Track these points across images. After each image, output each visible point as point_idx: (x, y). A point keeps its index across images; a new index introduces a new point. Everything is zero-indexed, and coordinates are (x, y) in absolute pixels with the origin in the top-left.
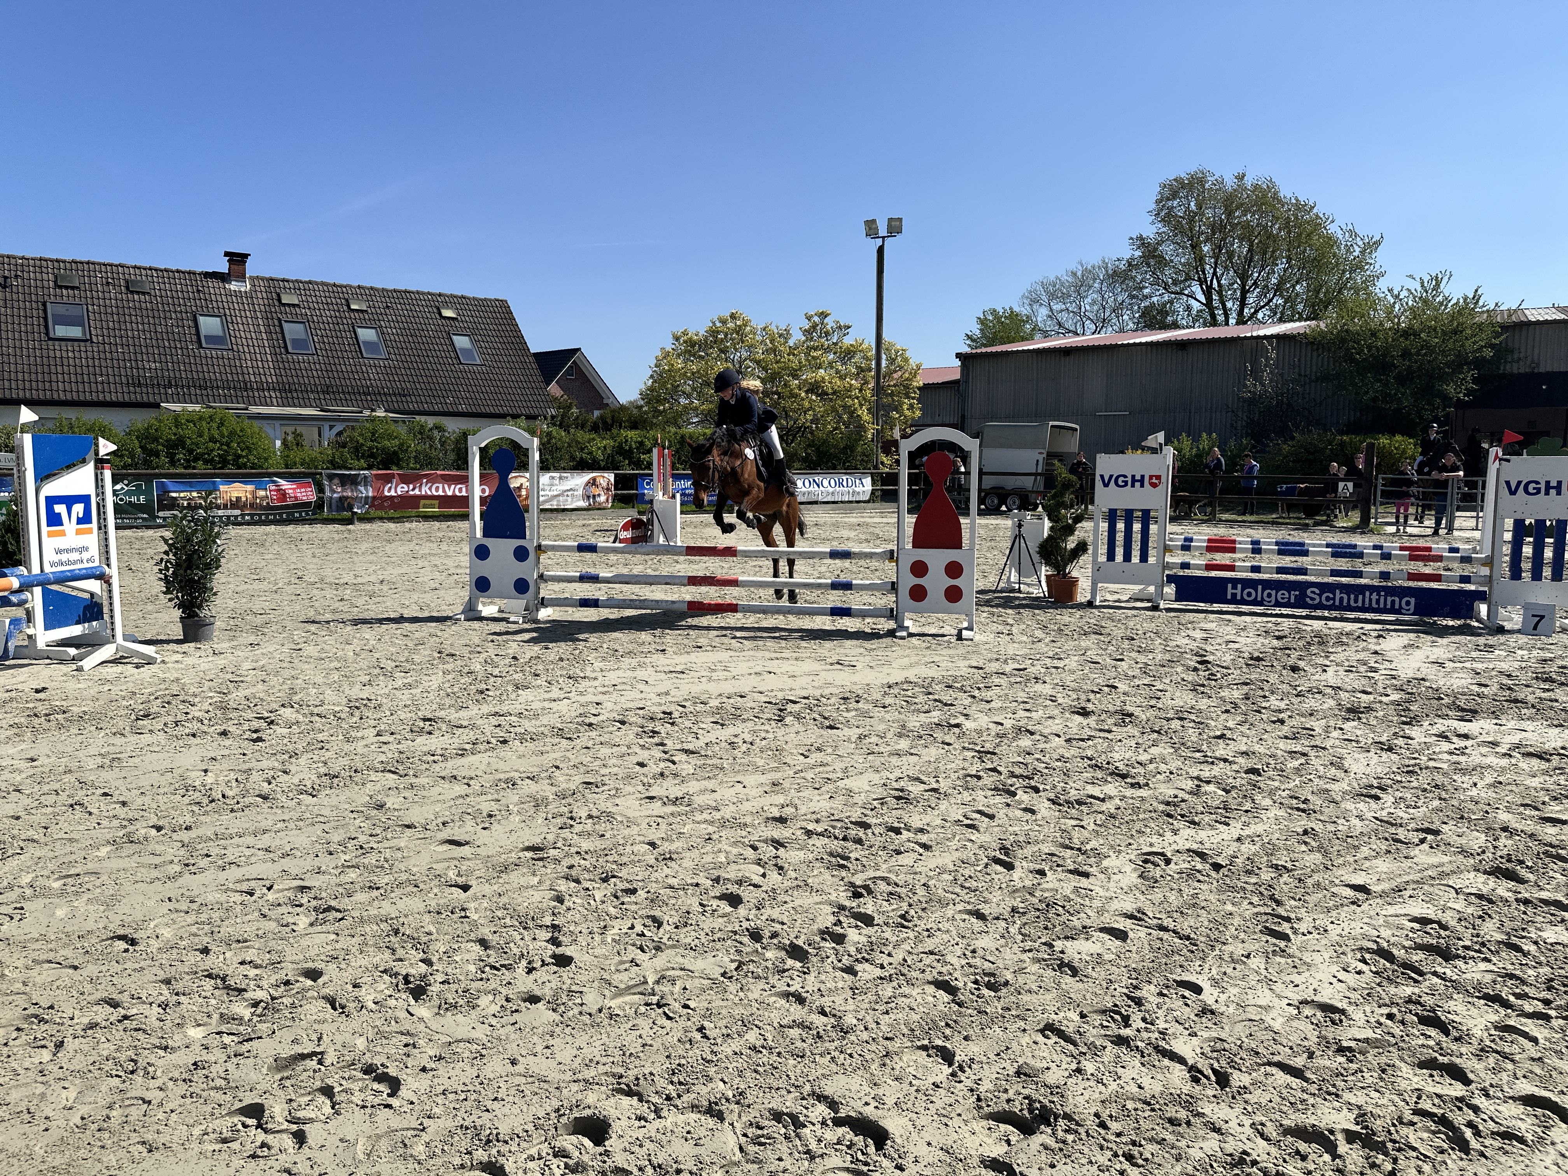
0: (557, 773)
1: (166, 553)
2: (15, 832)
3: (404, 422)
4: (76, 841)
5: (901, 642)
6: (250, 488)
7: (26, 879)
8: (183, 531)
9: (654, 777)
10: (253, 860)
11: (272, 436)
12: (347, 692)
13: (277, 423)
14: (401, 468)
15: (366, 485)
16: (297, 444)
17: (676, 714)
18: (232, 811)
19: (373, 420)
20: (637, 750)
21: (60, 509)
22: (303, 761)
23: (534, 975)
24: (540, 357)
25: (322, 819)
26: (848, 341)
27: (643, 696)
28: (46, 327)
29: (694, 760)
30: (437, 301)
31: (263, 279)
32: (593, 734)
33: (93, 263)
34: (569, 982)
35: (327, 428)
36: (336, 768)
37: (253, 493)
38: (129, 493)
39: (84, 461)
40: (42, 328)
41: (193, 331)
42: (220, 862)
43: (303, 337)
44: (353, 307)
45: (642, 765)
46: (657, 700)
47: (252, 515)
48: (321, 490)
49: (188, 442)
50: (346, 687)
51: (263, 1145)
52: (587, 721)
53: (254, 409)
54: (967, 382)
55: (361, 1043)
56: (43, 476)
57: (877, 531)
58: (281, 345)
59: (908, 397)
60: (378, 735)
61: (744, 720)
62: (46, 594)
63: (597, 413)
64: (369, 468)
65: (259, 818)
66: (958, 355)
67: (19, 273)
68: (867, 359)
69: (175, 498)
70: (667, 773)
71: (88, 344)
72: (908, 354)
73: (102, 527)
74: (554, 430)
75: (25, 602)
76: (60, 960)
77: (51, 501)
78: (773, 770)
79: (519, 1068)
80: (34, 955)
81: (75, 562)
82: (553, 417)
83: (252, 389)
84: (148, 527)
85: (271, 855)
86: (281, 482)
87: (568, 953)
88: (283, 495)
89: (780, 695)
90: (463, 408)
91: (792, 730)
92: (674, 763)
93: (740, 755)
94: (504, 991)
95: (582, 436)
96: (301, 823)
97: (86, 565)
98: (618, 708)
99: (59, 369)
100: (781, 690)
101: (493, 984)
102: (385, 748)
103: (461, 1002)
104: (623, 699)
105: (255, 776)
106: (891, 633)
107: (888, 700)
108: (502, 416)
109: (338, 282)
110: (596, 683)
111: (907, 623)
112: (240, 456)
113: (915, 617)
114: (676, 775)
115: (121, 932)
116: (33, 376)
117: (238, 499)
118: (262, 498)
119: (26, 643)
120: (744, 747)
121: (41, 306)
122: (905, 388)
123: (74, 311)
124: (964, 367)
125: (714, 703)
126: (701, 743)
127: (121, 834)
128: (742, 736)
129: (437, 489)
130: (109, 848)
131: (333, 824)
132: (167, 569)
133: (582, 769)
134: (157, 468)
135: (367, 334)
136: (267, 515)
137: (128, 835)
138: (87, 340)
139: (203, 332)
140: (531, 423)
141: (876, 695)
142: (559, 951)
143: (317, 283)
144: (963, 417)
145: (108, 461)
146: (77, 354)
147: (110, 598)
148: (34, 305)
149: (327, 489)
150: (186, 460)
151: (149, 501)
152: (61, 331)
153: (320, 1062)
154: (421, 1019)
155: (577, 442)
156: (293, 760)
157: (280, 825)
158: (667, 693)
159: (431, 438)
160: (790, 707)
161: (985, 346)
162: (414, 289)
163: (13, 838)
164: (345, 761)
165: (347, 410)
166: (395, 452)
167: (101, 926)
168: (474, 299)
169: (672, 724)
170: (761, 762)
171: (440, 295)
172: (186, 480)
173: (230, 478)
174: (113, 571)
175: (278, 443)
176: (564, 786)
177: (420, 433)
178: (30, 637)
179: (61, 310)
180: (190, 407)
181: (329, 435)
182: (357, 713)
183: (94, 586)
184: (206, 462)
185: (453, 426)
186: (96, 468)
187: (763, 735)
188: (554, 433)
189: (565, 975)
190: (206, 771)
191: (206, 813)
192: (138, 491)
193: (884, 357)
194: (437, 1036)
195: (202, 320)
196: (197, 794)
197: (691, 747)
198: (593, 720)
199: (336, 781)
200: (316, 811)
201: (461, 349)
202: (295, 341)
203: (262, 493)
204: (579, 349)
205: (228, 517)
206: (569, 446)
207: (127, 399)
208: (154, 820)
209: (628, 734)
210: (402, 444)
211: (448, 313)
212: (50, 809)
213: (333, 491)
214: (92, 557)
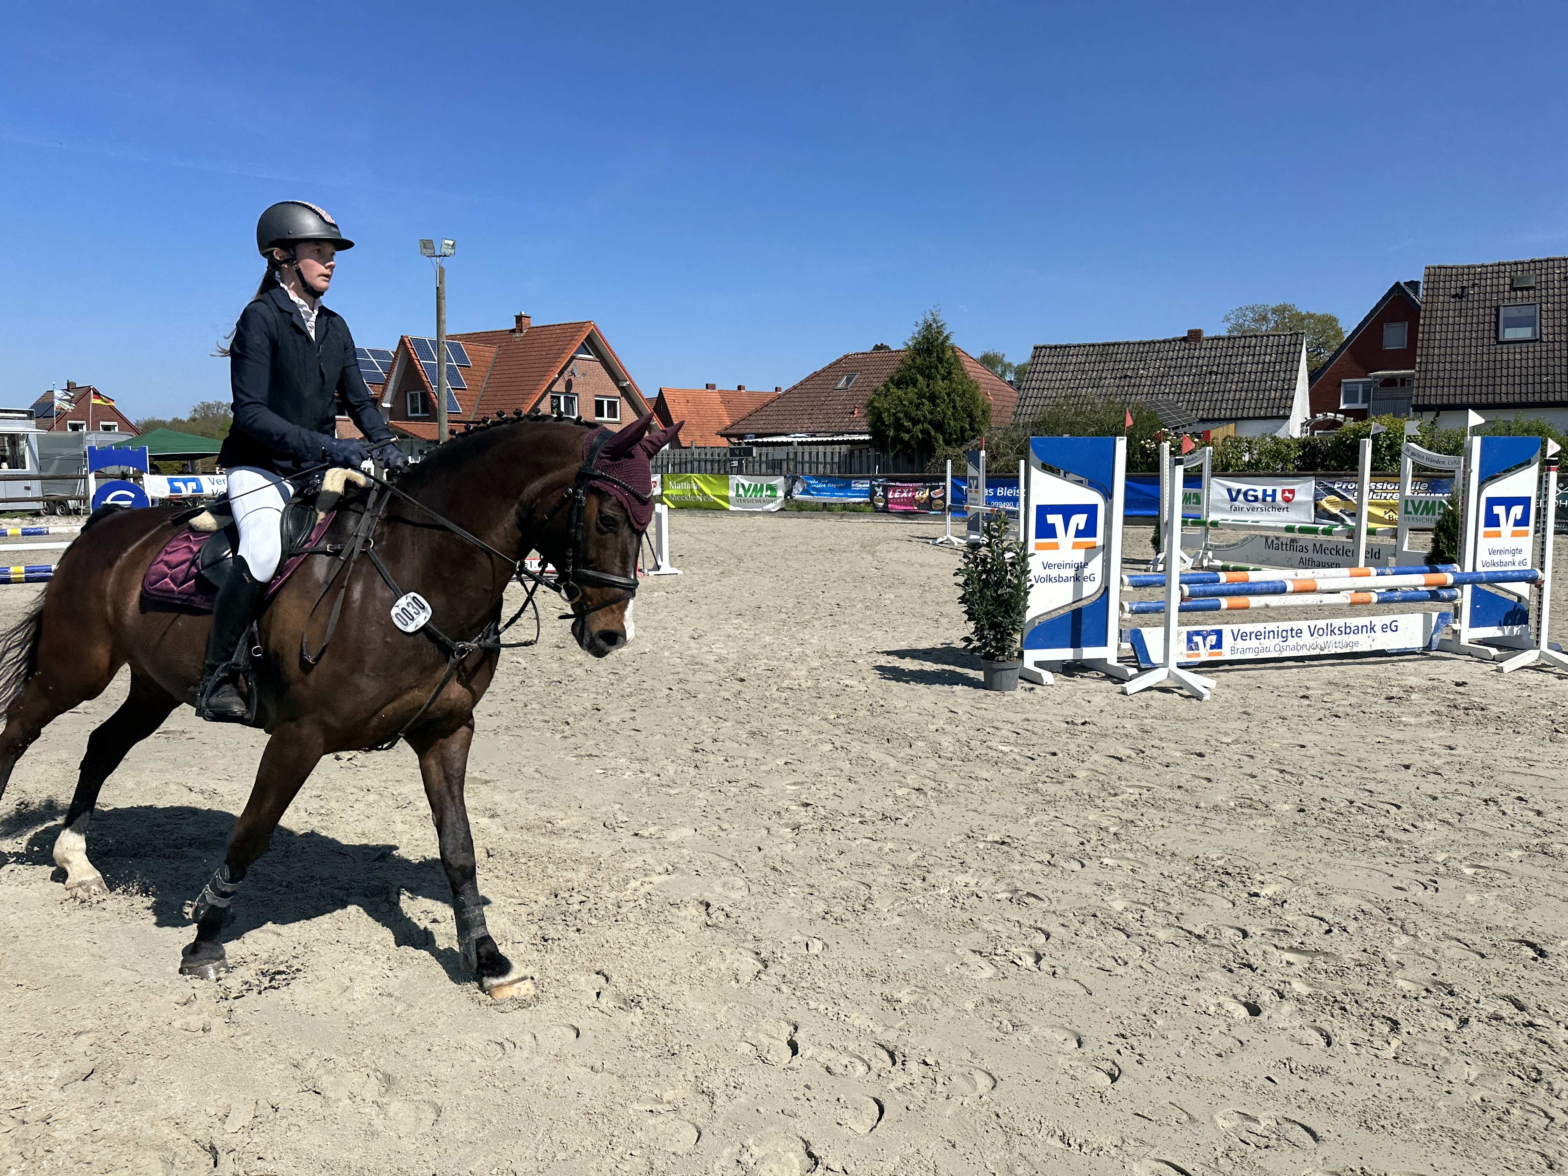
2: (1432, 810)
4: (1490, 836)
7: (1441, 857)
21: (1499, 510)
28: (1497, 331)
33: (1553, 260)
39: (1528, 463)
40: (1493, 334)
56: (1486, 478)
62: (1476, 592)
67: (1477, 282)
71: (1537, 344)
73: (1540, 530)
75: (1455, 598)
76: (1469, 943)
77: (1492, 502)
80: (1445, 929)
81: (1506, 564)
97: (1517, 568)
99: (1505, 372)
115: (1530, 939)
116: (1478, 381)
119: (1450, 638)
121: (1494, 312)
123: (1526, 312)
127: (1535, 841)
130: (1520, 853)
137: (1542, 846)
138: (1536, 340)
145: (1555, 463)
146: (1524, 356)
147: (1540, 603)
148: (1488, 311)
152: (1510, 334)
163: (1431, 815)
167: (1510, 925)
174: (1546, 576)
178: (1455, 632)
179: (1513, 312)
183: (1523, 589)
186: (1541, 470)
212: (1464, 799)
214: (1525, 559)
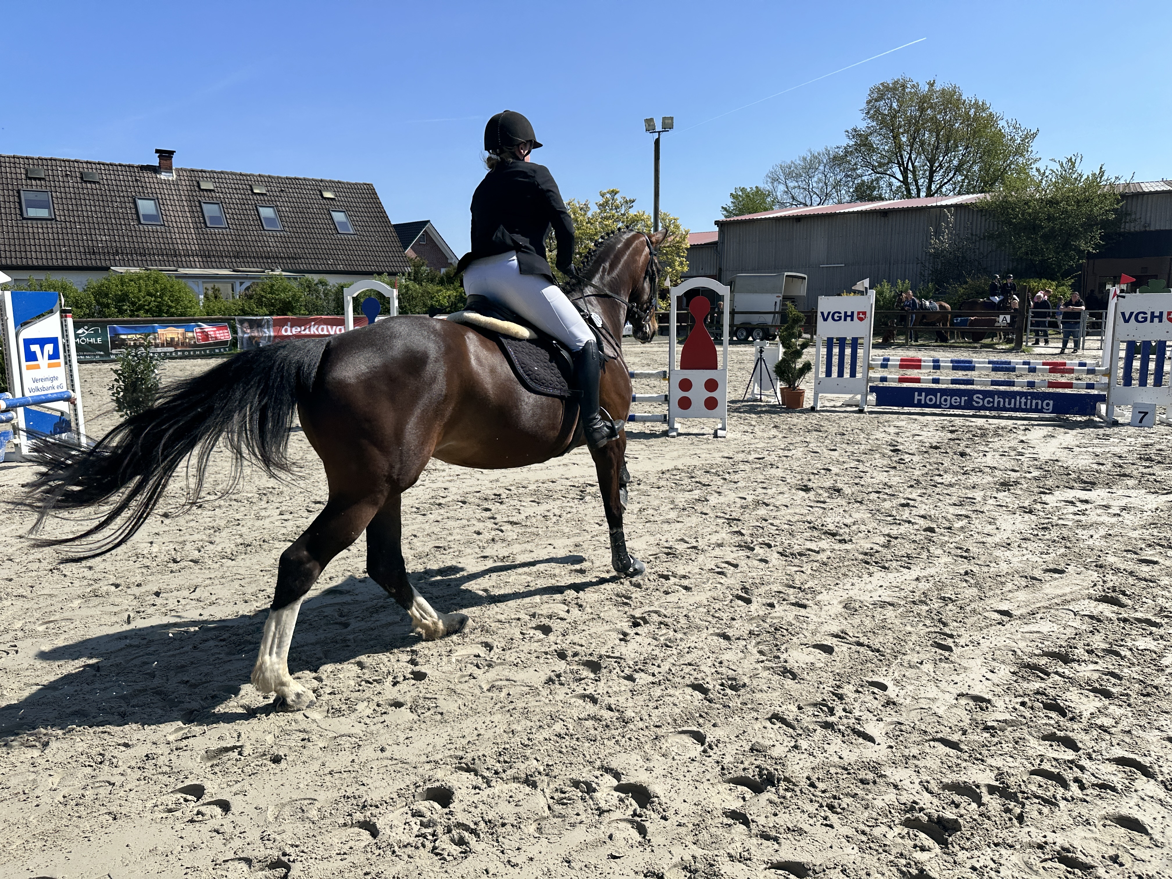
0: (415, 540)
1: (116, 380)
2: (9, 590)
3: (295, 279)
4: (55, 596)
5: (672, 440)
6: (181, 330)
7: (18, 625)
8: (129, 364)
9: (487, 542)
10: (188, 607)
11: (197, 291)
12: (257, 483)
13: (200, 281)
14: (295, 314)
15: (268, 328)
16: (216, 297)
17: (504, 496)
18: (172, 572)
19: (271, 277)
20: (475, 522)
21: (36, 348)
22: (224, 534)
23: (397, 688)
24: (399, 228)
25: (239, 577)
26: (632, 212)
27: (479, 482)
28: (21, 209)
29: (517, 529)
30: (320, 185)
31: (185, 170)
32: (442, 511)
33: (55, 160)
34: (424, 691)
35: (238, 284)
36: (248, 540)
37: (183, 334)
38: (89, 336)
39: (51, 312)
40: (18, 211)
41: (133, 211)
42: (163, 610)
43: (218, 214)
44: (256, 191)
45: (479, 533)
46: (490, 485)
47: (183, 351)
48: (234, 331)
49: (131, 295)
50: (256, 479)
51: (199, 813)
52: (438, 502)
53: (182, 271)
54: (723, 243)
55: (269, 739)
56: (22, 323)
57: (655, 357)
58: (201, 221)
59: (680, 256)
60: (281, 514)
61: (554, 500)
62: (27, 412)
63: (443, 270)
64: (271, 314)
65: (192, 577)
66: (717, 223)
68: (647, 226)
69: (124, 340)
70: (497, 539)
71: (54, 222)
72: (678, 222)
73: (68, 362)
74: (411, 284)
75: (12, 419)
77: (28, 342)
78: (575, 535)
79: (388, 754)
80: (26, 680)
81: (48, 389)
82: (409, 274)
83: (180, 255)
84: (105, 362)
85: (202, 604)
86: (204, 326)
87: (423, 671)
88: (206, 336)
89: (582, 481)
90: (340, 267)
91: (591, 505)
92: (502, 531)
93: (551, 525)
94: (376, 699)
95: (431, 288)
96: (223, 580)
97: (56, 391)
98: (461, 492)
99: (32, 242)
100: (583, 477)
101: (368, 694)
102: (286, 524)
103: (344, 707)
104: (464, 485)
105: (188, 546)
106: (665, 434)
107: (662, 483)
108: (369, 274)
109: (243, 172)
110: (444, 474)
111: (677, 425)
112: (170, 307)
113: (682, 420)
114: (503, 540)
116: (12, 248)
117: (172, 339)
118: (190, 339)
119: (13, 450)
120: (554, 519)
121: (16, 194)
122: (677, 249)
123: (42, 197)
124: (721, 232)
125: (532, 487)
126: (523, 516)
127: (88, 590)
128: (553, 511)
129: (322, 330)
130: (80, 601)
131: (247, 580)
132: (118, 393)
133: (434, 537)
134: (110, 316)
135: (266, 212)
136: (194, 351)
137: (94, 591)
138: (52, 220)
139: (141, 212)
140: (393, 278)
141: (653, 479)
142: (417, 669)
143: (227, 173)
144: (720, 270)
145: (69, 311)
146: (45, 230)
147: (76, 415)
148: (11, 193)
149: (239, 331)
150: (131, 311)
151: (105, 342)
152: (32, 212)
153: (240, 754)
154: (314, 721)
155: (428, 293)
156: (217, 534)
157: (208, 582)
158: (497, 481)
159: (317, 291)
160: (589, 489)
161: (737, 215)
162: (302, 177)
163: (8, 594)
164: (256, 534)
165: (253, 270)
166: (290, 302)
168: (348, 183)
169: (501, 503)
170: (567, 530)
171: (321, 181)
172: (132, 325)
173: (165, 324)
174: (77, 395)
175: (202, 297)
176: (420, 549)
177: (308, 287)
178: (16, 445)
179: (31, 196)
180: (133, 270)
181: (240, 289)
182: (265, 498)
183: (63, 406)
184: (147, 311)
185: (333, 281)
186: (61, 317)
187: (569, 509)
188: (411, 286)
189: (421, 687)
190: (151, 543)
191: (152, 574)
192: (96, 335)
193: (660, 225)
194: (326, 733)
195: (140, 202)
196: (145, 560)
197: (514, 519)
198: (442, 501)
199: (249, 548)
200: (234, 571)
201: (339, 223)
202: (211, 218)
203: (190, 335)
204: (428, 221)
205: (165, 353)
206: (423, 296)
207: (84, 264)
208: (113, 580)
209: (467, 511)
210: (295, 295)
211: (328, 195)
212: (34, 574)
213: (244, 333)
214: (61, 385)
